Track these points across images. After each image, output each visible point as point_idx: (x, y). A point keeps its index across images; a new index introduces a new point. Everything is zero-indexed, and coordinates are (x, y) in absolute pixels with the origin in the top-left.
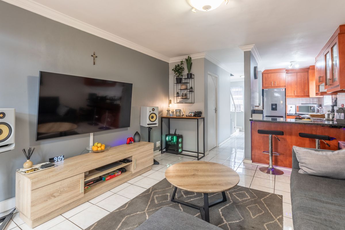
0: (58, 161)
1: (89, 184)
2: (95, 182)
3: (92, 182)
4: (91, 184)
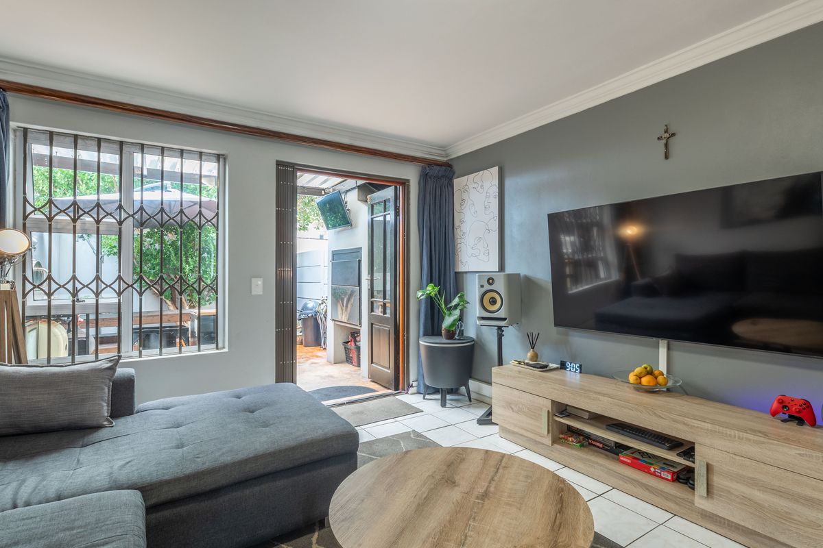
0: (570, 370)
1: (593, 442)
2: (607, 450)
3: (600, 443)
4: (598, 447)
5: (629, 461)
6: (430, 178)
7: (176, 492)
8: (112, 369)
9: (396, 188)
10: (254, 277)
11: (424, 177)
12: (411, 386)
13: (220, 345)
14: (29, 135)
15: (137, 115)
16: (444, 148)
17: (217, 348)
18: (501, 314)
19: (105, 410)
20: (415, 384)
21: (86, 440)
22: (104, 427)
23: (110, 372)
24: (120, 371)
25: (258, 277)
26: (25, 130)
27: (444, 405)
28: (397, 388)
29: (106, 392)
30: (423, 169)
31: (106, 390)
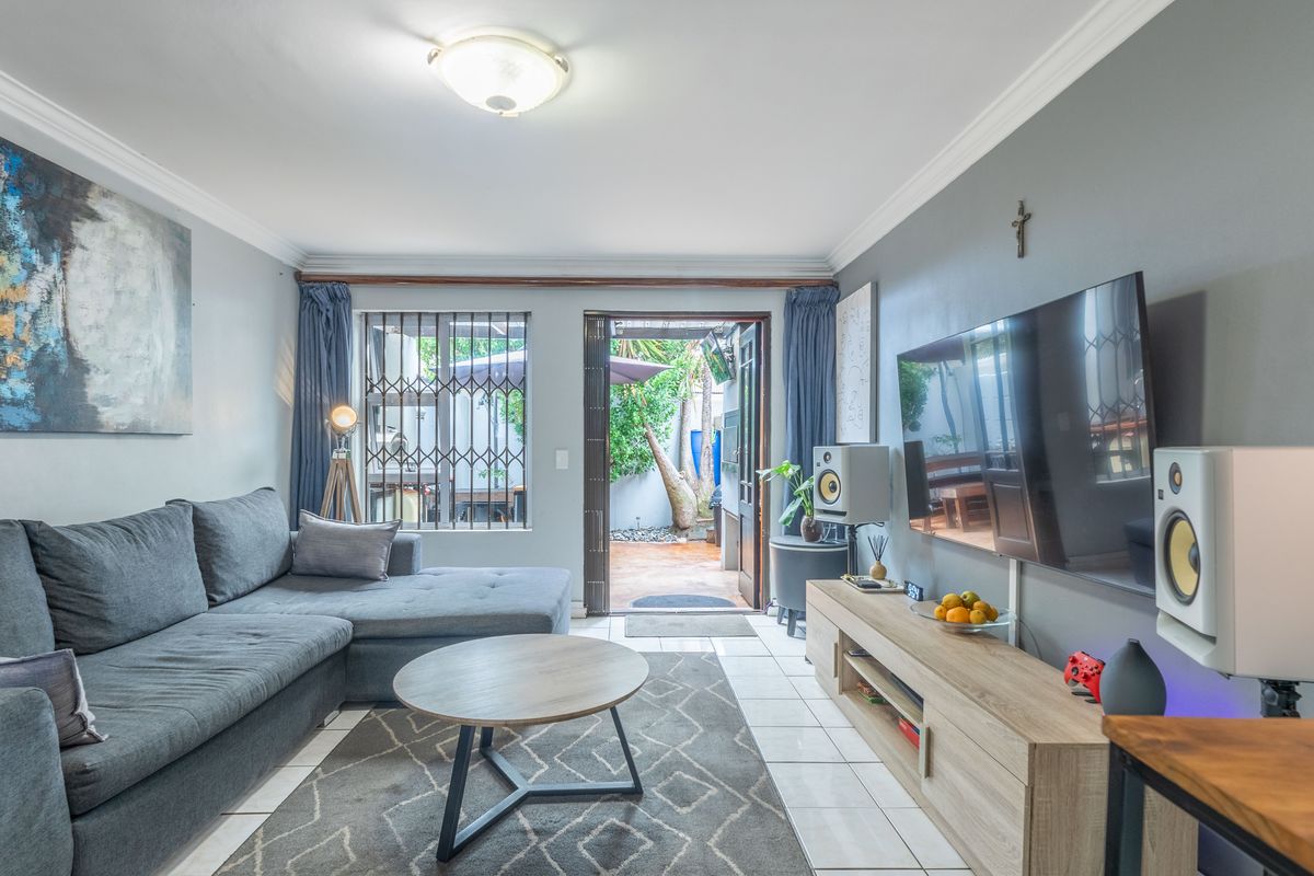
0: (911, 596)
5: (905, 728)
6: (799, 306)
7: (377, 631)
8: (393, 531)
9: (759, 325)
10: (559, 449)
11: (791, 306)
12: (771, 605)
13: (527, 525)
14: (369, 318)
15: (444, 286)
16: (823, 258)
17: (525, 527)
18: (838, 507)
19: (383, 566)
20: (775, 603)
21: (361, 588)
22: (380, 580)
23: (392, 534)
24: (401, 535)
25: (564, 449)
26: (366, 314)
27: (791, 633)
28: (757, 606)
29: (386, 550)
30: (789, 293)
31: (386, 549)
